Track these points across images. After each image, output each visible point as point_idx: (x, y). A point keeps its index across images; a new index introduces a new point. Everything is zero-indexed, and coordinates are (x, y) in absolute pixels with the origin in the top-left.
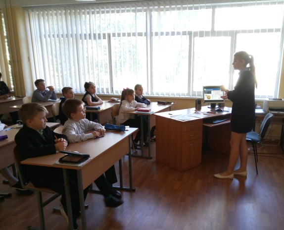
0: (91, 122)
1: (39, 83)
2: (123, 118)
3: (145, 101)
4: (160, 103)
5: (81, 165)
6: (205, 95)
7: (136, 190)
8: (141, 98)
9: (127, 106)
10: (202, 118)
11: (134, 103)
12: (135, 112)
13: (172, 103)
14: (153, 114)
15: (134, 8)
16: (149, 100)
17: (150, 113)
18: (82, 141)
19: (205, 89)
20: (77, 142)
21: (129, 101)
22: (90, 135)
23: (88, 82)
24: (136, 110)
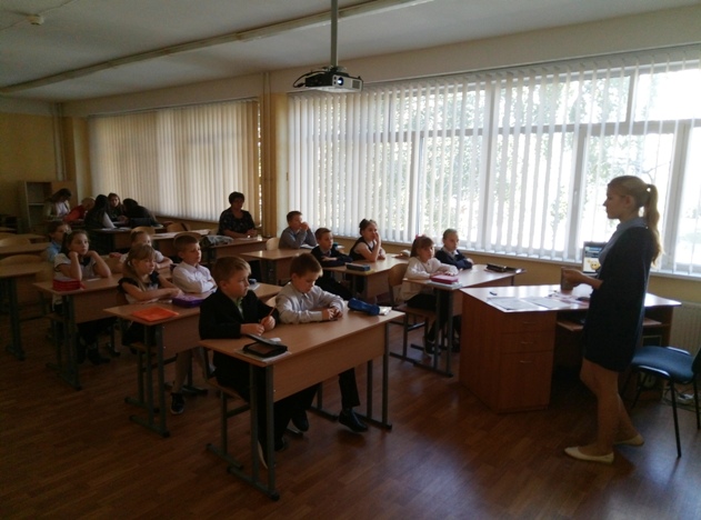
0: (326, 293)
1: (293, 216)
2: (408, 290)
3: (461, 262)
4: (492, 268)
5: (267, 360)
6: (586, 259)
7: (393, 428)
8: (453, 256)
9: (416, 269)
10: (556, 308)
11: (434, 264)
12: (426, 282)
13: (518, 271)
14: (458, 290)
15: (461, 85)
16: (469, 260)
17: (453, 287)
18: (301, 323)
19: (588, 249)
20: (291, 323)
21: (423, 260)
22: (317, 314)
23: (368, 219)
24: (431, 278)
